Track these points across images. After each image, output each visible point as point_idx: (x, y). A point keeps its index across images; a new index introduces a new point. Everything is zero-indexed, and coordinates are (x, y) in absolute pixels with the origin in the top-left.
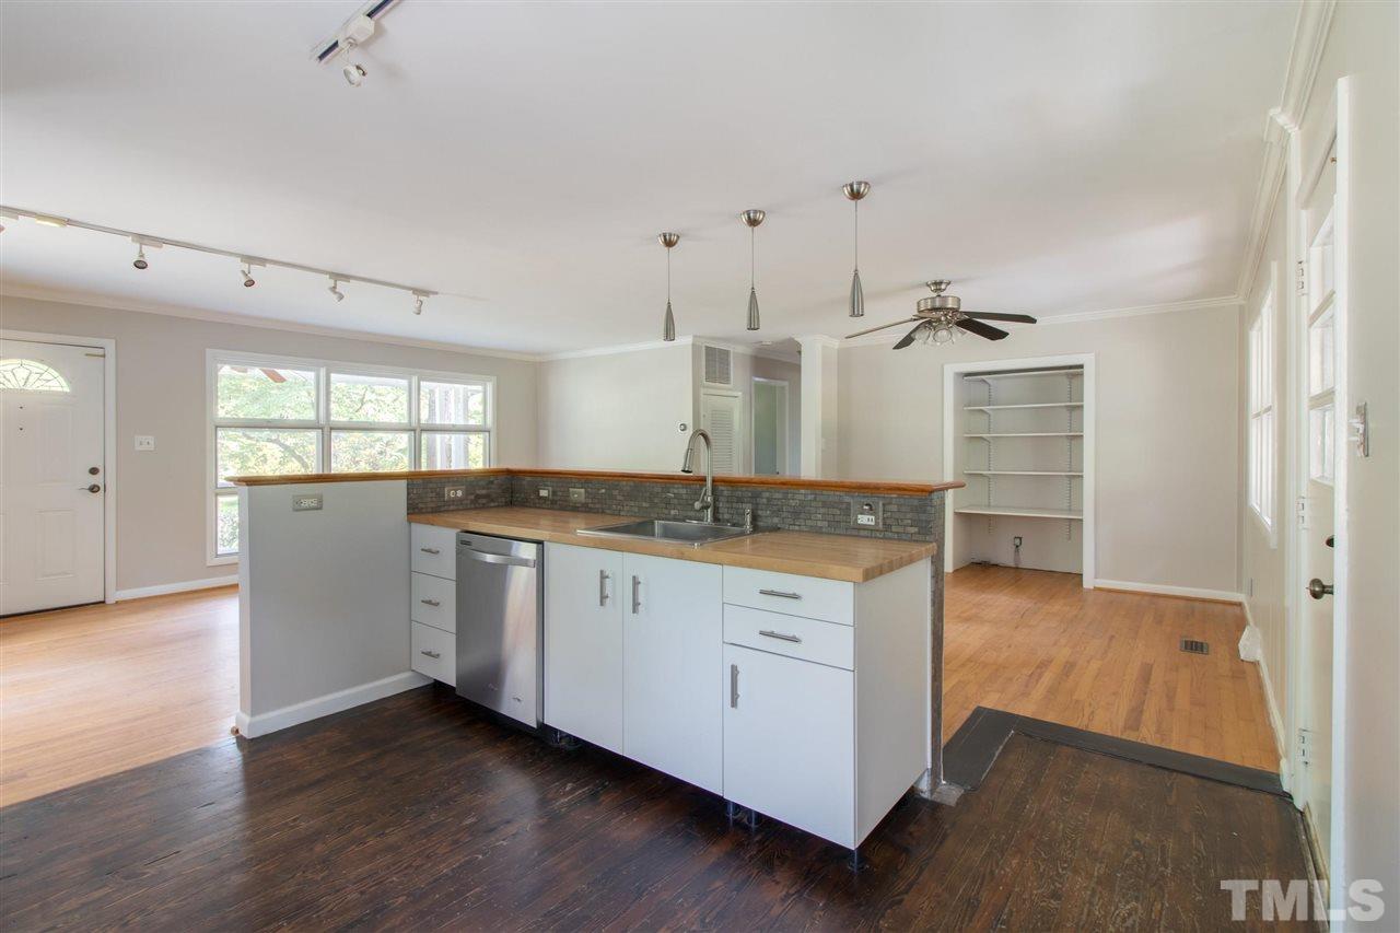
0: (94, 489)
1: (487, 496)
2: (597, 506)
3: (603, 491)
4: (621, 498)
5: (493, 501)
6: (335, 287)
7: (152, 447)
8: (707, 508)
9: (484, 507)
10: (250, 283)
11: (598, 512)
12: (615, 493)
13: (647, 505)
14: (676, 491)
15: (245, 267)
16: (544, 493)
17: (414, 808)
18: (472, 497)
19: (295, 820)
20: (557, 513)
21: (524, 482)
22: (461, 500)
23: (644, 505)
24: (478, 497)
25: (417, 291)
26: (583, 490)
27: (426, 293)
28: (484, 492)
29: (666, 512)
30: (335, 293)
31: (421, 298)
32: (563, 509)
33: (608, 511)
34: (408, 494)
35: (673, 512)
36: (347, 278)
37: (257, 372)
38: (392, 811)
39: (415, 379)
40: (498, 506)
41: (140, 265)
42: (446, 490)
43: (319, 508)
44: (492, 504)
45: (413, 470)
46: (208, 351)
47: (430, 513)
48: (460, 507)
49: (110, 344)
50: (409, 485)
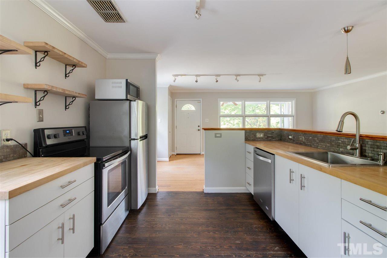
0: (199, 130)
1: (272, 137)
2: (309, 143)
3: (311, 138)
4: (318, 141)
5: (274, 138)
6: (237, 79)
7: (208, 121)
8: (356, 149)
9: (270, 140)
10: (217, 81)
11: (309, 146)
12: (316, 139)
13: (329, 145)
14: (342, 140)
15: (216, 77)
16: (290, 137)
17: (226, 229)
18: (266, 137)
19: (200, 218)
20: (294, 144)
21: (285, 133)
22: (262, 138)
23: (328, 145)
24: (268, 137)
25: (259, 75)
26: (303, 137)
27: (262, 75)
28: (270, 135)
29: (338, 149)
30: (236, 80)
31: (261, 77)
32: (297, 143)
33: (313, 146)
34: (245, 136)
35: (341, 149)
36: (239, 75)
37: (231, 103)
38: (221, 227)
39: (268, 101)
40: (276, 141)
41: (196, 81)
42: (257, 134)
43: (221, 137)
44: (273, 140)
45: (243, 127)
46: (218, 99)
47: (252, 141)
48: (262, 140)
49: (201, 100)
50: (245, 132)
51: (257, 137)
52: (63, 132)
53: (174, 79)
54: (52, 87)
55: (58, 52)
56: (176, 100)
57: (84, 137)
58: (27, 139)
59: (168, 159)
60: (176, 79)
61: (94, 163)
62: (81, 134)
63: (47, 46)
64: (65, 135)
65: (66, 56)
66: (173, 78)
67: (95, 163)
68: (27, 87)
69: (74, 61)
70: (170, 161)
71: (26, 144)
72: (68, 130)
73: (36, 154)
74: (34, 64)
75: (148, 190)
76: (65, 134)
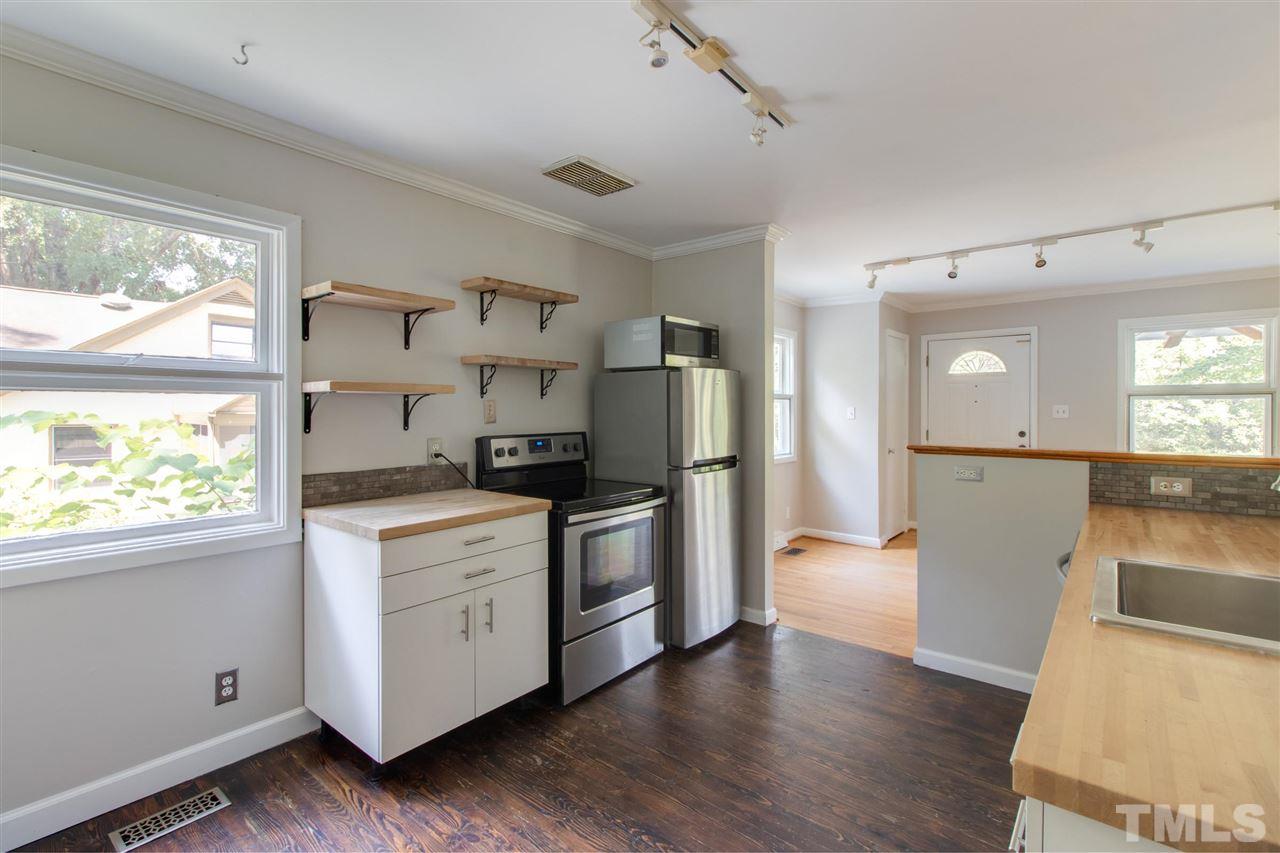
5: (1253, 506)
6: (1142, 239)
7: (1066, 416)
9: (1230, 513)
18: (1208, 496)
22: (1182, 499)
24: (1219, 497)
28: (1230, 491)
30: (1141, 244)
34: (1091, 484)
36: (1156, 223)
41: (953, 275)
42: (1153, 480)
43: (978, 480)
44: (1251, 512)
46: (1120, 322)
47: (1123, 505)
48: (1182, 506)
49: (1034, 330)
50: (1091, 467)
51: (1153, 491)
52: (529, 444)
53: (870, 279)
54: (499, 357)
55: (510, 287)
56: (924, 339)
57: (580, 456)
58: (466, 456)
59: (876, 541)
60: (875, 277)
61: (546, 512)
62: (570, 448)
63: (488, 283)
64: (532, 450)
65: (528, 290)
66: (868, 276)
67: (550, 513)
68: (466, 363)
69: (547, 295)
70: (884, 547)
71: (466, 465)
72: (539, 441)
73: (480, 485)
74: (479, 317)
75: (741, 612)
76: (533, 447)
